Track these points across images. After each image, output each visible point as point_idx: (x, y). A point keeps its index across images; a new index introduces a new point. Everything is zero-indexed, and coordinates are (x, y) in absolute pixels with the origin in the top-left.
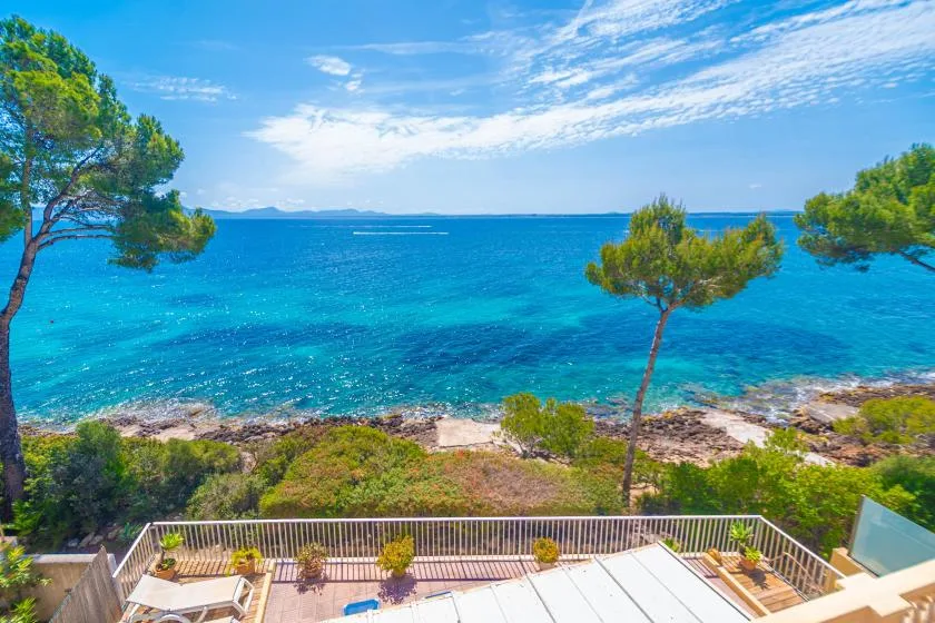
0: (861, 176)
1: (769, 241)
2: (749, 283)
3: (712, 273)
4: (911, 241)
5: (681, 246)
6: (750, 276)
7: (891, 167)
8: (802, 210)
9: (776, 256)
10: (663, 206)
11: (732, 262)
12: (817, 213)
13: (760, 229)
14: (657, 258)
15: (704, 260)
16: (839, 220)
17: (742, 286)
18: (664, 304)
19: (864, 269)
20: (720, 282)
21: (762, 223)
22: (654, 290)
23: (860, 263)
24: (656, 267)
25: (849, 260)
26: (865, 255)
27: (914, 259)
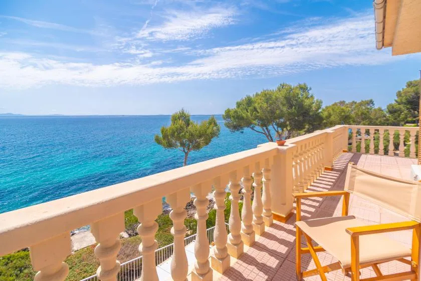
0: (237, 103)
1: (215, 124)
2: (212, 139)
3: (200, 137)
4: (251, 123)
5: (190, 127)
6: (212, 137)
7: (243, 100)
8: (224, 114)
9: (218, 130)
10: (183, 113)
11: (206, 132)
12: (228, 115)
13: (213, 121)
14: (183, 132)
15: (198, 132)
16: (233, 117)
17: (210, 141)
18: (186, 151)
19: (242, 132)
20: (204, 140)
21: (213, 119)
22: (183, 145)
23: (241, 131)
24: (182, 135)
25: (238, 130)
26: (242, 128)
27: (252, 128)
